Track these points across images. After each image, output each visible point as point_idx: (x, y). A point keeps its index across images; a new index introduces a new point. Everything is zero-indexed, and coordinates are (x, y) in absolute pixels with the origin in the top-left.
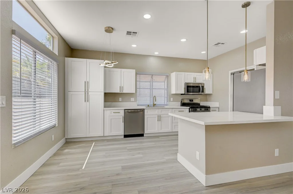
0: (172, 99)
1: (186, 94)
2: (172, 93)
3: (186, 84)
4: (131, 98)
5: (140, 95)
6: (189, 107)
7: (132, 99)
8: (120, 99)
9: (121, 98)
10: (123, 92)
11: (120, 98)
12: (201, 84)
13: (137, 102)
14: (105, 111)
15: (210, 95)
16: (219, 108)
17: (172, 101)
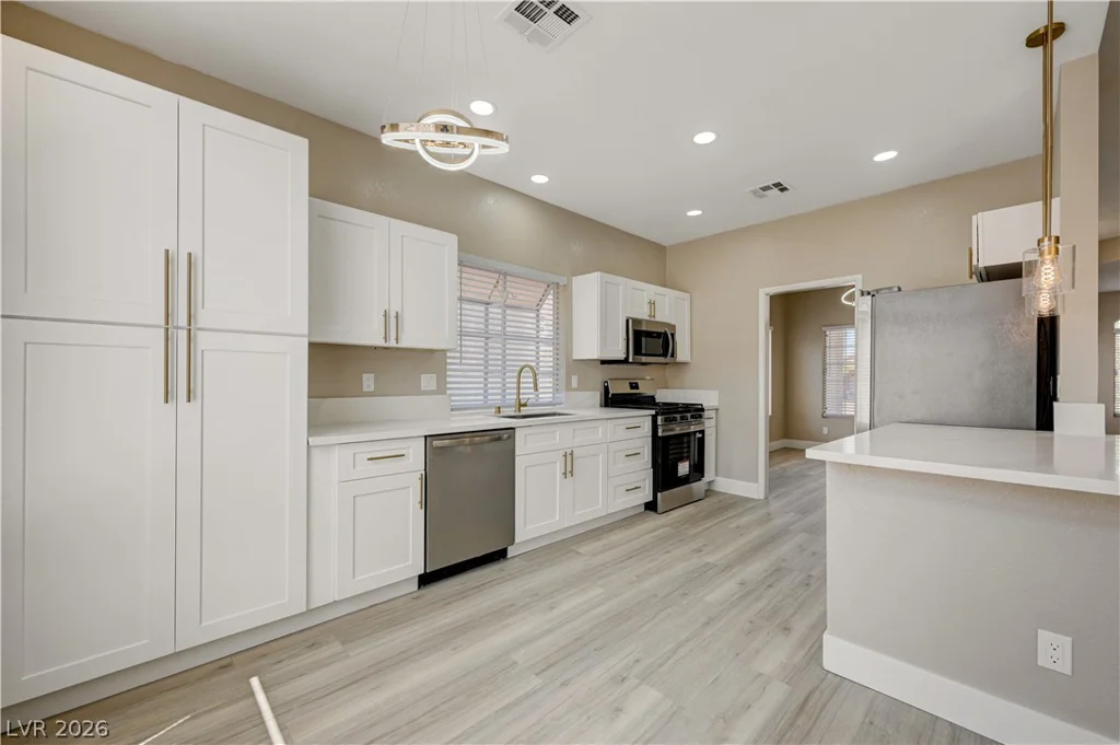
0: (574, 379)
1: (631, 360)
2: (574, 358)
3: (630, 321)
4: (423, 376)
5: (461, 364)
6: (653, 412)
7: (428, 381)
8: (368, 382)
9: (372, 375)
10: (399, 345)
11: (365, 376)
12: (668, 325)
13: (448, 392)
14: (315, 452)
15: (684, 364)
16: (717, 410)
17: (575, 390)
